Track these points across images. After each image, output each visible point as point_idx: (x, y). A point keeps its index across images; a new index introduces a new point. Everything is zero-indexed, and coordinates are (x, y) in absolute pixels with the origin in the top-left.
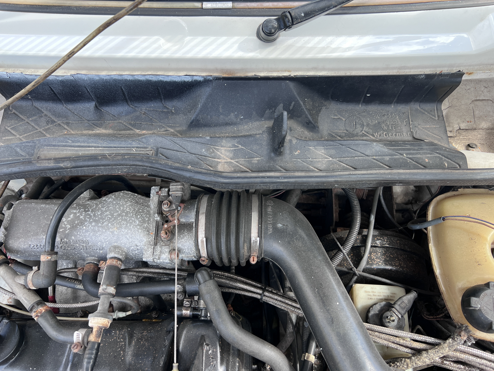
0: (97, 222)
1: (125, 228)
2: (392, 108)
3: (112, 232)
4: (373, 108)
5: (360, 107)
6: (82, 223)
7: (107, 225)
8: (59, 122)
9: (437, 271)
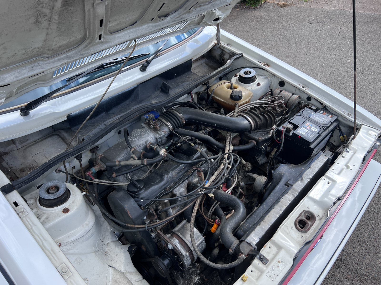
0: (136, 137)
1: (146, 134)
2: (182, 76)
3: (143, 137)
4: (178, 78)
5: (175, 79)
6: (132, 140)
7: (140, 136)
8: (96, 125)
9: (222, 100)
